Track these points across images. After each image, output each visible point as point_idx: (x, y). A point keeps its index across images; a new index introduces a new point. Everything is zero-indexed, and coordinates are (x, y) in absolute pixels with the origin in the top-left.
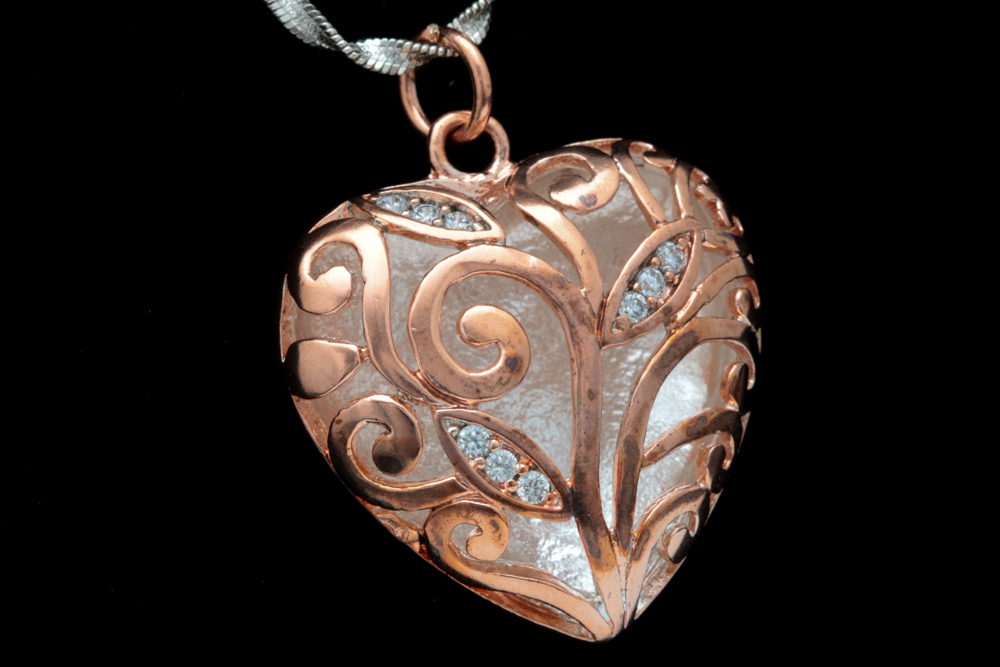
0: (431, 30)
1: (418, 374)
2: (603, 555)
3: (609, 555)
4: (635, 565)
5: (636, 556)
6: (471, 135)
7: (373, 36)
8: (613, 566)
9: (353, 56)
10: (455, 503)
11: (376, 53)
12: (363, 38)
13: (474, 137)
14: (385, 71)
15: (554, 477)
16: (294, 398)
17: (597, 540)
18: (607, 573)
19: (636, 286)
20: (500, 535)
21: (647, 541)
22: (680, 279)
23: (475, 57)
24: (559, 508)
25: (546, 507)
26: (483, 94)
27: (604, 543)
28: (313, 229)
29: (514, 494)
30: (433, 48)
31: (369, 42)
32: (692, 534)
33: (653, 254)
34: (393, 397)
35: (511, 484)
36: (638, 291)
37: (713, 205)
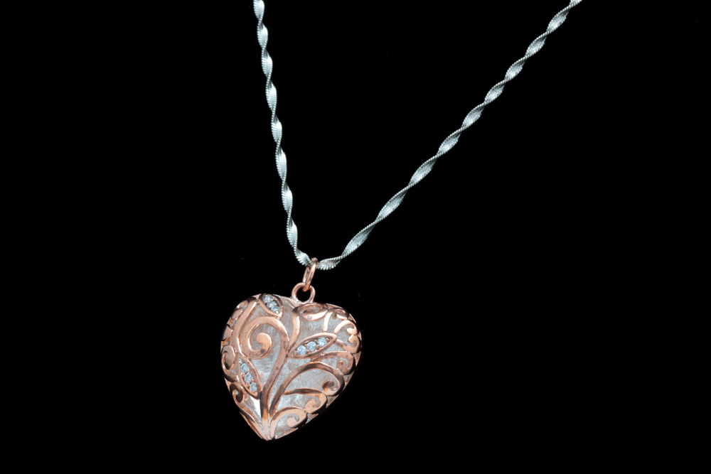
3: (266, 415)
4: (273, 422)
5: (274, 418)
8: (266, 418)
10: (235, 383)
17: (264, 409)
18: (264, 420)
19: (306, 345)
21: (278, 416)
22: (320, 349)
24: (256, 396)
25: (254, 394)
29: (249, 387)
33: (317, 339)
34: (233, 347)
35: (249, 384)
37: (350, 335)
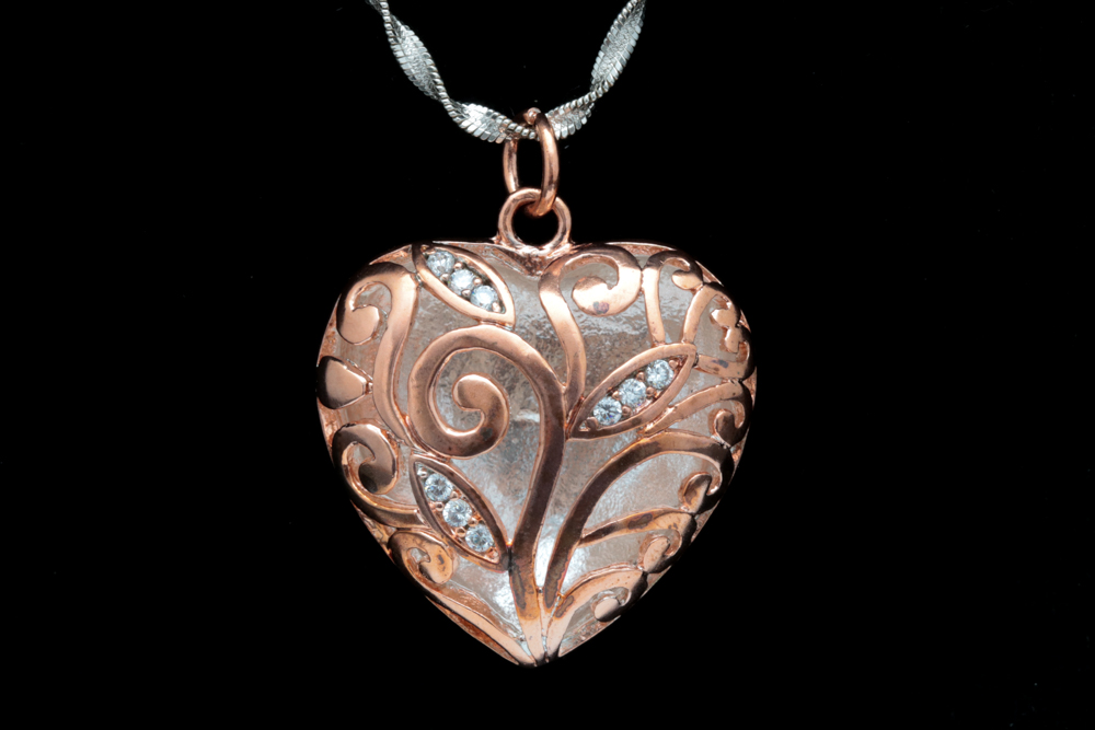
0: (532, 113)
1: (407, 418)
2: (527, 607)
3: (533, 608)
4: (556, 621)
5: (559, 614)
6: (540, 212)
7: (477, 102)
8: (535, 618)
9: (452, 114)
10: (413, 531)
11: (476, 119)
12: (469, 101)
13: (541, 214)
14: (477, 134)
15: (498, 535)
16: (320, 405)
17: (524, 595)
18: (529, 622)
19: (616, 393)
20: (444, 568)
21: (570, 605)
22: (662, 393)
23: (550, 149)
24: (495, 561)
25: (486, 557)
26: (551, 177)
27: (530, 599)
28: (375, 261)
29: (464, 538)
30: (526, 131)
31: (472, 106)
32: (624, 603)
33: (644, 369)
34: (382, 431)
35: (461, 531)
36: (618, 398)
37: (725, 330)
